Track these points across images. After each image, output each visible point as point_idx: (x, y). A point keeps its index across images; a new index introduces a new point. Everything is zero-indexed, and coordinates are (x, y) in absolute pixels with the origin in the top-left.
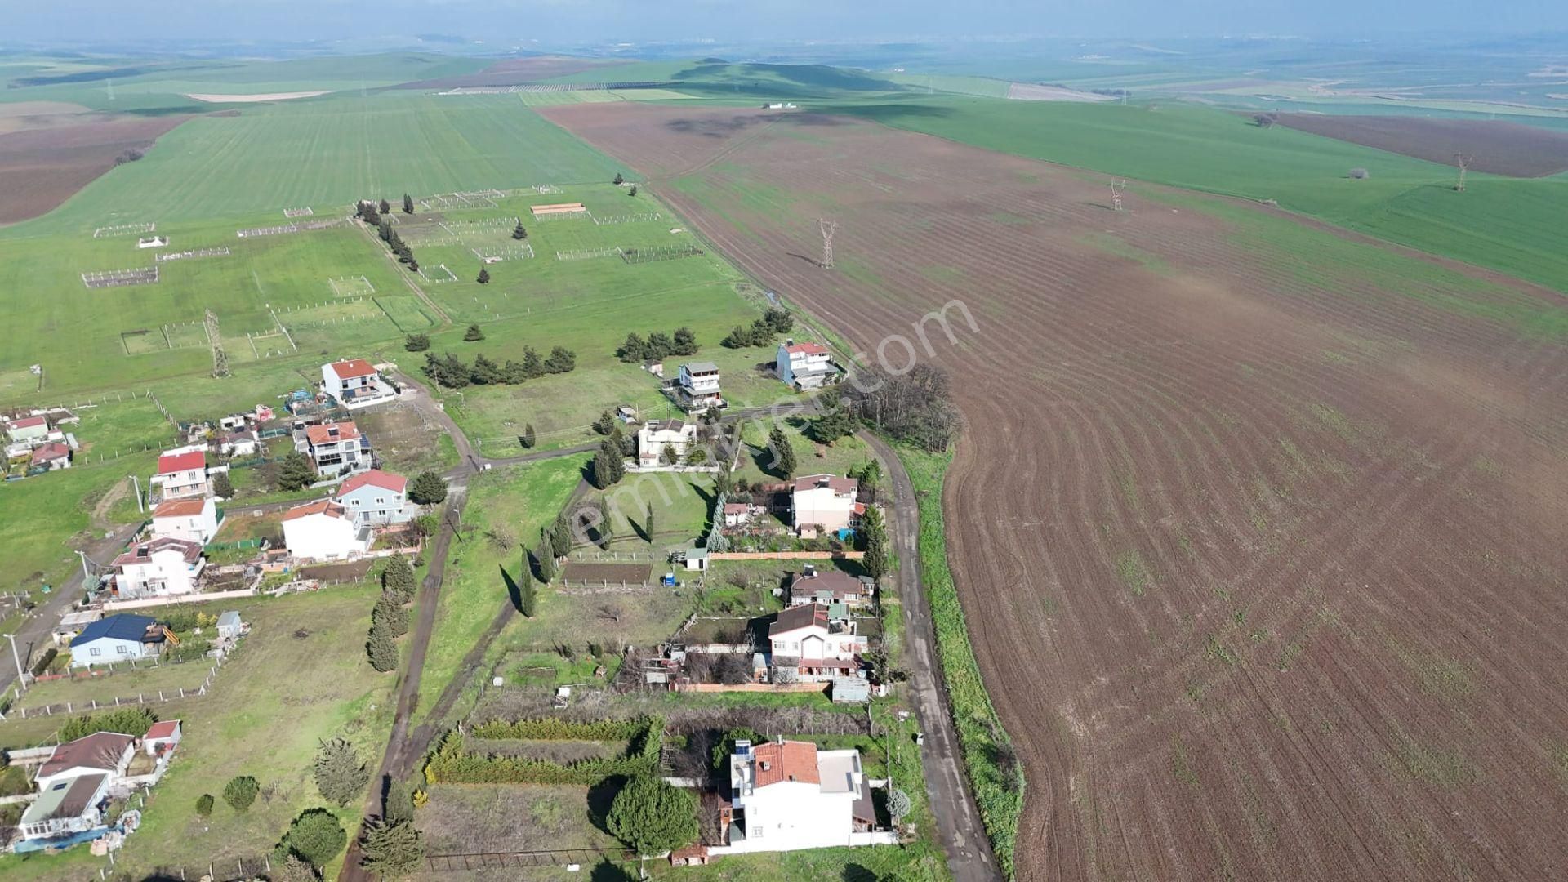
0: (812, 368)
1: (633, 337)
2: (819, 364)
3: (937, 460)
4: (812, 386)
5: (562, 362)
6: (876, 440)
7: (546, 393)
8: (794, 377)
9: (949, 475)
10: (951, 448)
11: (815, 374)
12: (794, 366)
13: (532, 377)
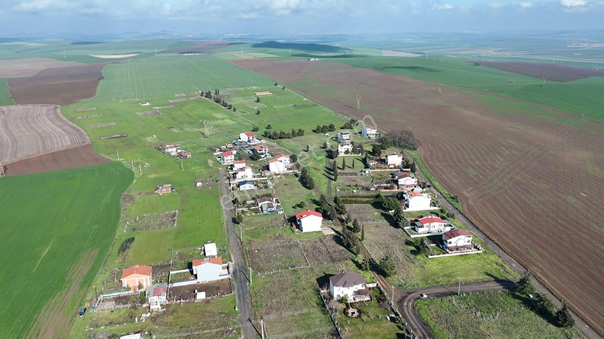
0: (372, 133)
1: (318, 126)
2: (374, 132)
3: (415, 152)
4: (373, 137)
5: (301, 133)
6: (397, 148)
7: (301, 140)
8: (368, 135)
9: (420, 155)
10: (418, 150)
11: (373, 135)
12: (368, 132)
13: (294, 137)
